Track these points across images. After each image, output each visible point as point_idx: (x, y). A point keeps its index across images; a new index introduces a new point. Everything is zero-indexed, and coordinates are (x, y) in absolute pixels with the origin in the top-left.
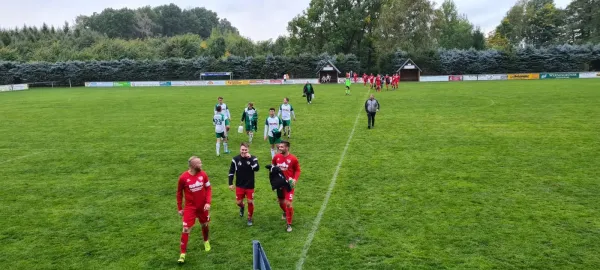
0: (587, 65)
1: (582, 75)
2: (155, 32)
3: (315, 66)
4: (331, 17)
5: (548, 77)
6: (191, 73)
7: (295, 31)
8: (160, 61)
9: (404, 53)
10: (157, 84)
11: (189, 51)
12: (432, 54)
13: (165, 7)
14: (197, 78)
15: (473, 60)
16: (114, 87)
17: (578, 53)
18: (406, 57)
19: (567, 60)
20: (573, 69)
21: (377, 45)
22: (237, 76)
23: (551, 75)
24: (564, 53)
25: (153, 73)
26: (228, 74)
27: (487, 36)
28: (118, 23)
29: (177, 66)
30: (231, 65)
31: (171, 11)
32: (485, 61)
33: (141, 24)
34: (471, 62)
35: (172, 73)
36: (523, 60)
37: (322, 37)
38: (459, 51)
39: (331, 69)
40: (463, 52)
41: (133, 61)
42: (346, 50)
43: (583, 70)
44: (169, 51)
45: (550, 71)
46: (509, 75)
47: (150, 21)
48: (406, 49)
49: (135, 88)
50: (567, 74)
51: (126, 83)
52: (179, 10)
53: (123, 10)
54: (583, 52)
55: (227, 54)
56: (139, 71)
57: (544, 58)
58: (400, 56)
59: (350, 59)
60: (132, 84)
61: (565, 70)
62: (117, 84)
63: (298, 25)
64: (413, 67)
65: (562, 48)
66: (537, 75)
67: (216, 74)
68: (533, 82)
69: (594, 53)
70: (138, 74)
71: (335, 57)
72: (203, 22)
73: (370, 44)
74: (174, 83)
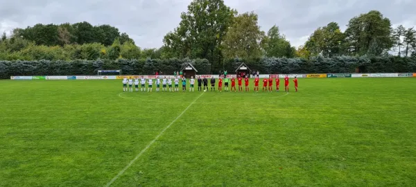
0: (357, 70)
1: (353, 75)
2: (72, 41)
3: (180, 67)
4: (193, 33)
5: (332, 77)
6: (91, 70)
7: (169, 43)
8: (69, 61)
9: (240, 59)
10: (65, 77)
11: (93, 55)
12: (258, 60)
13: (80, 25)
14: (95, 74)
15: (285, 64)
16: (33, 79)
17: (350, 61)
18: (241, 62)
19: (344, 66)
20: (347, 72)
21: (224, 52)
22: (125, 73)
23: (334, 75)
24: (342, 61)
25: (64, 70)
26: (118, 71)
27: (297, 49)
28: (45, 34)
29: (81, 66)
30: (121, 65)
31: (84, 27)
32: (292, 65)
33: (62, 35)
34: (283, 66)
35: (77, 70)
36: (316, 65)
37: (187, 46)
38: (276, 59)
39: (191, 69)
40: (279, 59)
41: (48, 61)
42: (203, 56)
43: (354, 72)
44: (78, 54)
45: (334, 72)
47: (68, 33)
48: (242, 56)
49: (48, 80)
50: (343, 75)
51: (42, 77)
52: (90, 26)
53: (49, 26)
54: (353, 60)
55: (120, 58)
56: (53, 68)
57: (329, 64)
58: (237, 61)
59: (204, 62)
60: (46, 77)
61: (342, 72)
62: (35, 77)
63: (171, 38)
64: (245, 68)
65: (341, 58)
66: (325, 75)
67: (109, 71)
68: (322, 80)
69: (360, 61)
70: (52, 71)
71: (194, 61)
72: (107, 35)
73: (220, 53)
74: (78, 77)
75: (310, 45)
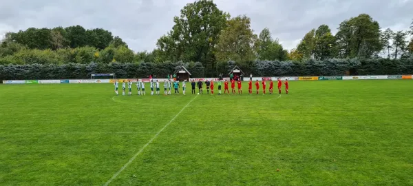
0: (348, 72)
1: (344, 78)
2: (65, 45)
3: (174, 70)
4: (186, 37)
5: (324, 79)
6: (85, 74)
7: (162, 46)
8: (62, 65)
9: (233, 62)
10: (58, 81)
11: (87, 58)
12: (251, 63)
13: (74, 28)
14: (89, 78)
15: (277, 67)
16: (25, 84)
17: (341, 63)
18: (235, 65)
19: (335, 68)
20: (338, 74)
21: (217, 55)
22: (118, 76)
23: (325, 77)
24: (333, 64)
25: (56, 74)
26: (111, 75)
27: (289, 52)
28: (38, 38)
29: (74, 69)
30: (114, 69)
31: (78, 31)
32: (284, 68)
33: (55, 39)
34: (276, 69)
35: (69, 74)
36: (307, 68)
37: (181, 49)
38: (269, 62)
39: (184, 72)
40: (271, 62)
41: (41, 65)
42: (196, 59)
43: (345, 74)
44: (72, 58)
45: (325, 75)
46: (300, 78)
47: (61, 37)
48: (235, 59)
49: (41, 84)
50: (335, 77)
51: (35, 81)
52: (83, 30)
53: (44, 29)
54: (344, 63)
55: (114, 61)
56: (45, 72)
57: (321, 67)
58: (231, 64)
59: (197, 66)
60: (39, 81)
61: (333, 74)
62: (28, 82)
63: (165, 42)
64: (239, 71)
65: (332, 61)
66: (317, 78)
67: (103, 75)
68: (314, 82)
69: (351, 64)
70: (44, 75)
71: (188, 64)
72: (101, 39)
73: (213, 56)
74: (71, 81)
75: (302, 48)
